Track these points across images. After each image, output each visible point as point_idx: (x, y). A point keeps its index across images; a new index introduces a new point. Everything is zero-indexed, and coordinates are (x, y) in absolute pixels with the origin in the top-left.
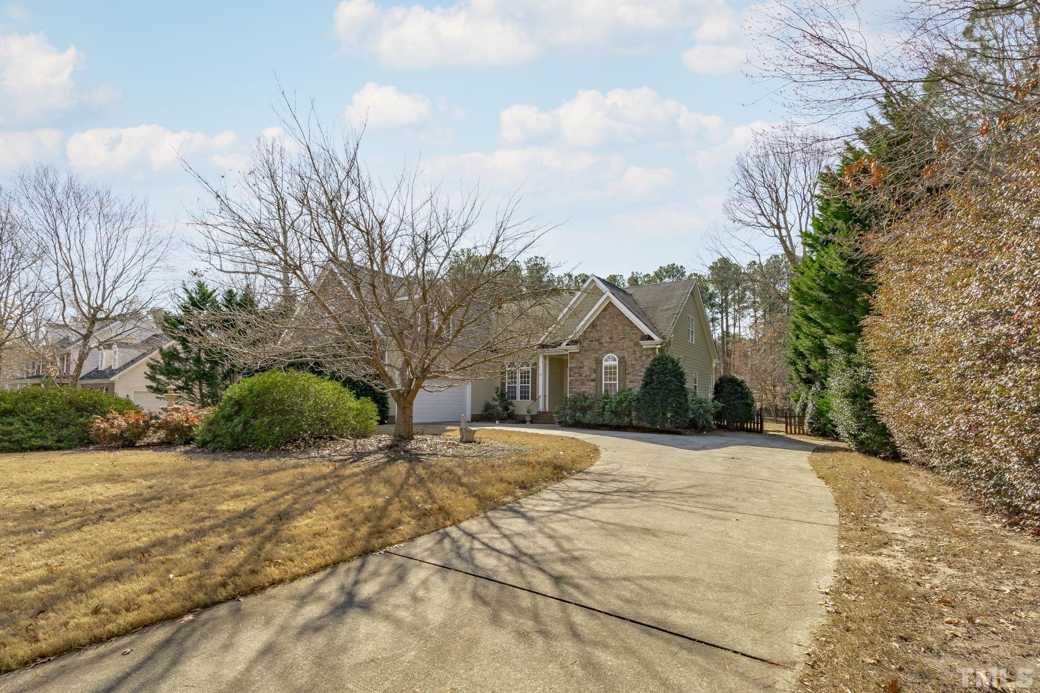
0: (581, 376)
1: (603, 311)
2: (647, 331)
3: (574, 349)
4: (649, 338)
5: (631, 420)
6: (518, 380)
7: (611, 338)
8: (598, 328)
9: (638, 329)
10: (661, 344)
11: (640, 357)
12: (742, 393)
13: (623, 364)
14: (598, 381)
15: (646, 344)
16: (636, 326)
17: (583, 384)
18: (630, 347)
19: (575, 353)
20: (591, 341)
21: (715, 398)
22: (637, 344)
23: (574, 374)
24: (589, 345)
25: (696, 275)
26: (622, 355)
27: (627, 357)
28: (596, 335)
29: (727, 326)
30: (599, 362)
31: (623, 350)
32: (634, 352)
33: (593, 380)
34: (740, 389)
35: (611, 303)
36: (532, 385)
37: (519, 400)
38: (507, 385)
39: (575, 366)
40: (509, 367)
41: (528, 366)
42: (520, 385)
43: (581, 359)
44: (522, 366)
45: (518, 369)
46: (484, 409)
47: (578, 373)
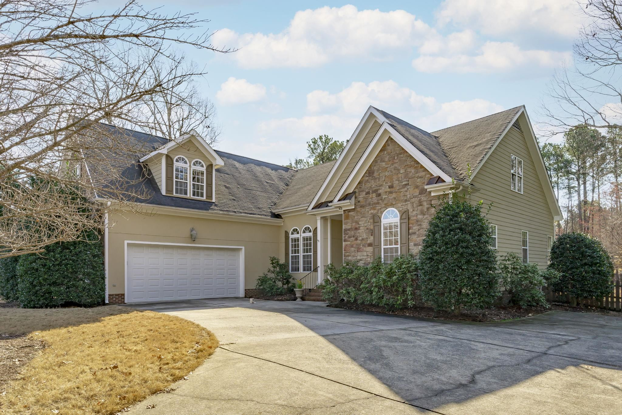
0: (356, 239)
1: (382, 150)
2: (436, 171)
3: (349, 204)
4: (439, 180)
5: (406, 301)
6: (301, 248)
7: (391, 187)
8: (376, 174)
9: (426, 170)
10: (456, 188)
11: (428, 209)
12: (592, 257)
13: (406, 221)
14: (376, 245)
15: (435, 190)
16: (422, 167)
17: (359, 250)
18: (415, 197)
19: (349, 211)
20: (368, 193)
21: (552, 266)
22: (423, 192)
23: (350, 237)
24: (366, 199)
25: (551, 145)
26: (405, 208)
27: (411, 210)
28: (373, 184)
29: (585, 193)
30: (376, 220)
31: (406, 201)
32: (420, 204)
33: (370, 245)
34: (589, 252)
35: (390, 139)
36: (313, 254)
37: (302, 272)
38: (290, 255)
39: (350, 227)
40: (292, 234)
41: (310, 231)
42: (302, 254)
43: (356, 217)
44: (304, 232)
45: (301, 235)
46: (257, 282)
47: (353, 237)
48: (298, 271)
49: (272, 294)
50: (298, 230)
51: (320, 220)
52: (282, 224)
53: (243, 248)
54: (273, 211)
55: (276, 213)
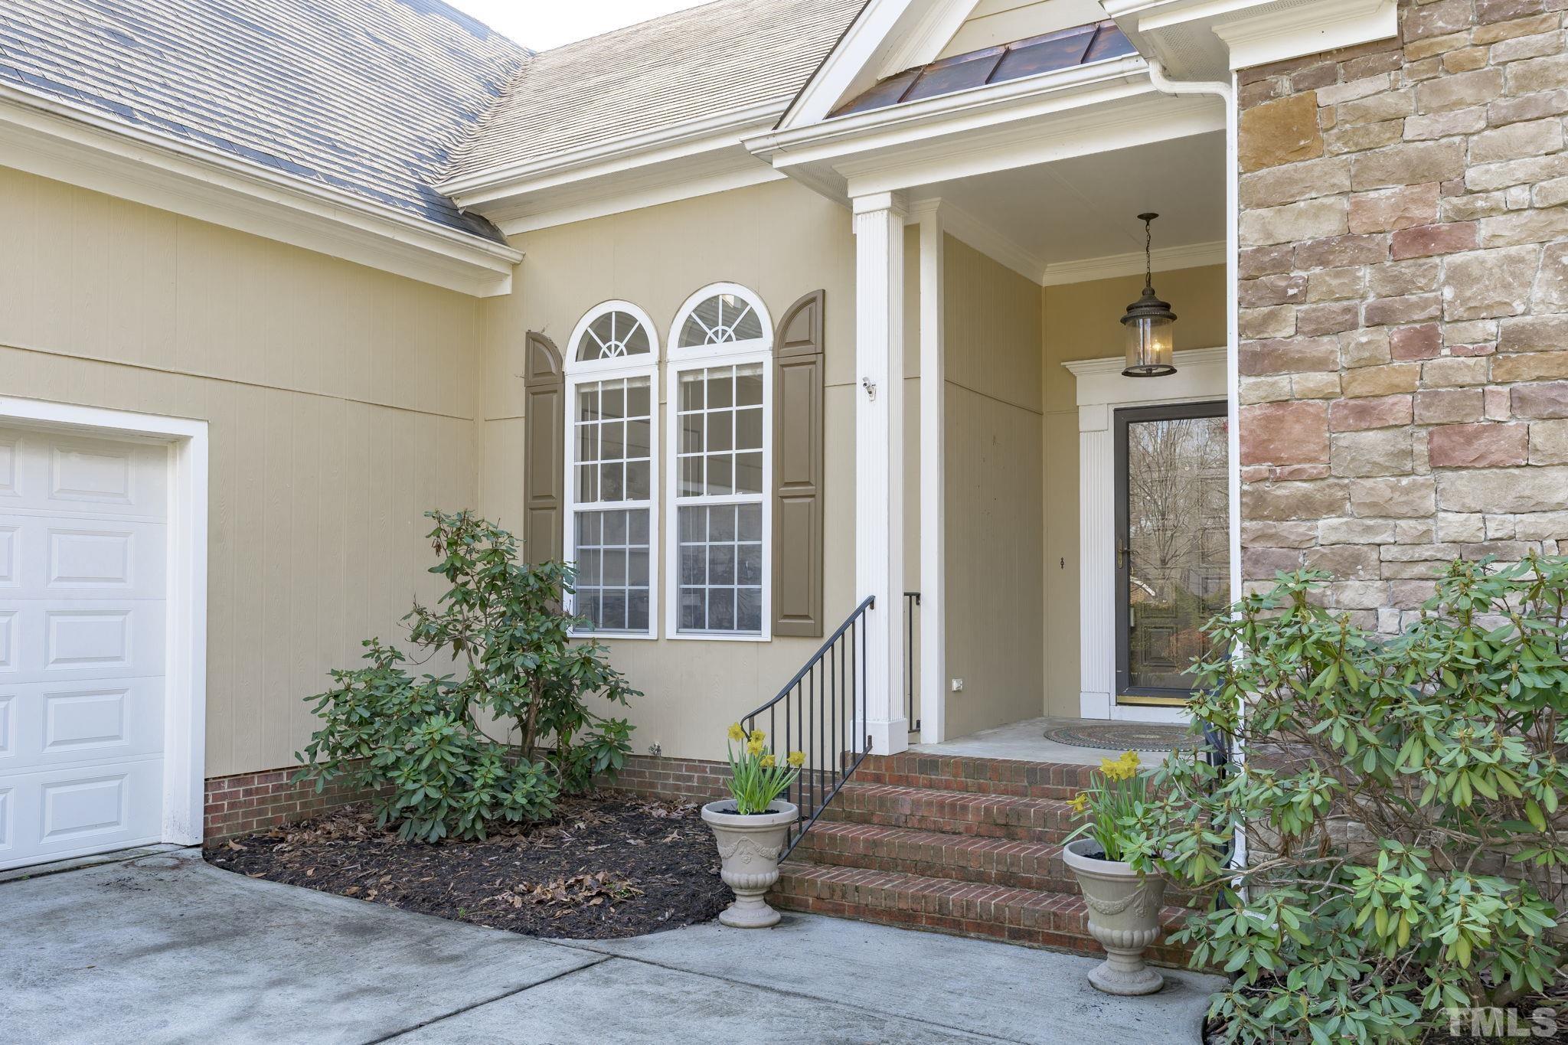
6: (666, 456)
19: (1320, 70)
23: (1327, 327)
36: (778, 499)
37: (671, 632)
38: (571, 506)
39: (1328, 227)
40: (589, 350)
41: (749, 329)
42: (674, 501)
43: (1413, 127)
44: (692, 336)
45: (662, 363)
46: (322, 725)
47: (1379, 319)
48: (640, 621)
49: (451, 829)
50: (643, 319)
51: (881, 220)
52: (506, 288)
53: (198, 433)
54: (442, 189)
55: (461, 204)
